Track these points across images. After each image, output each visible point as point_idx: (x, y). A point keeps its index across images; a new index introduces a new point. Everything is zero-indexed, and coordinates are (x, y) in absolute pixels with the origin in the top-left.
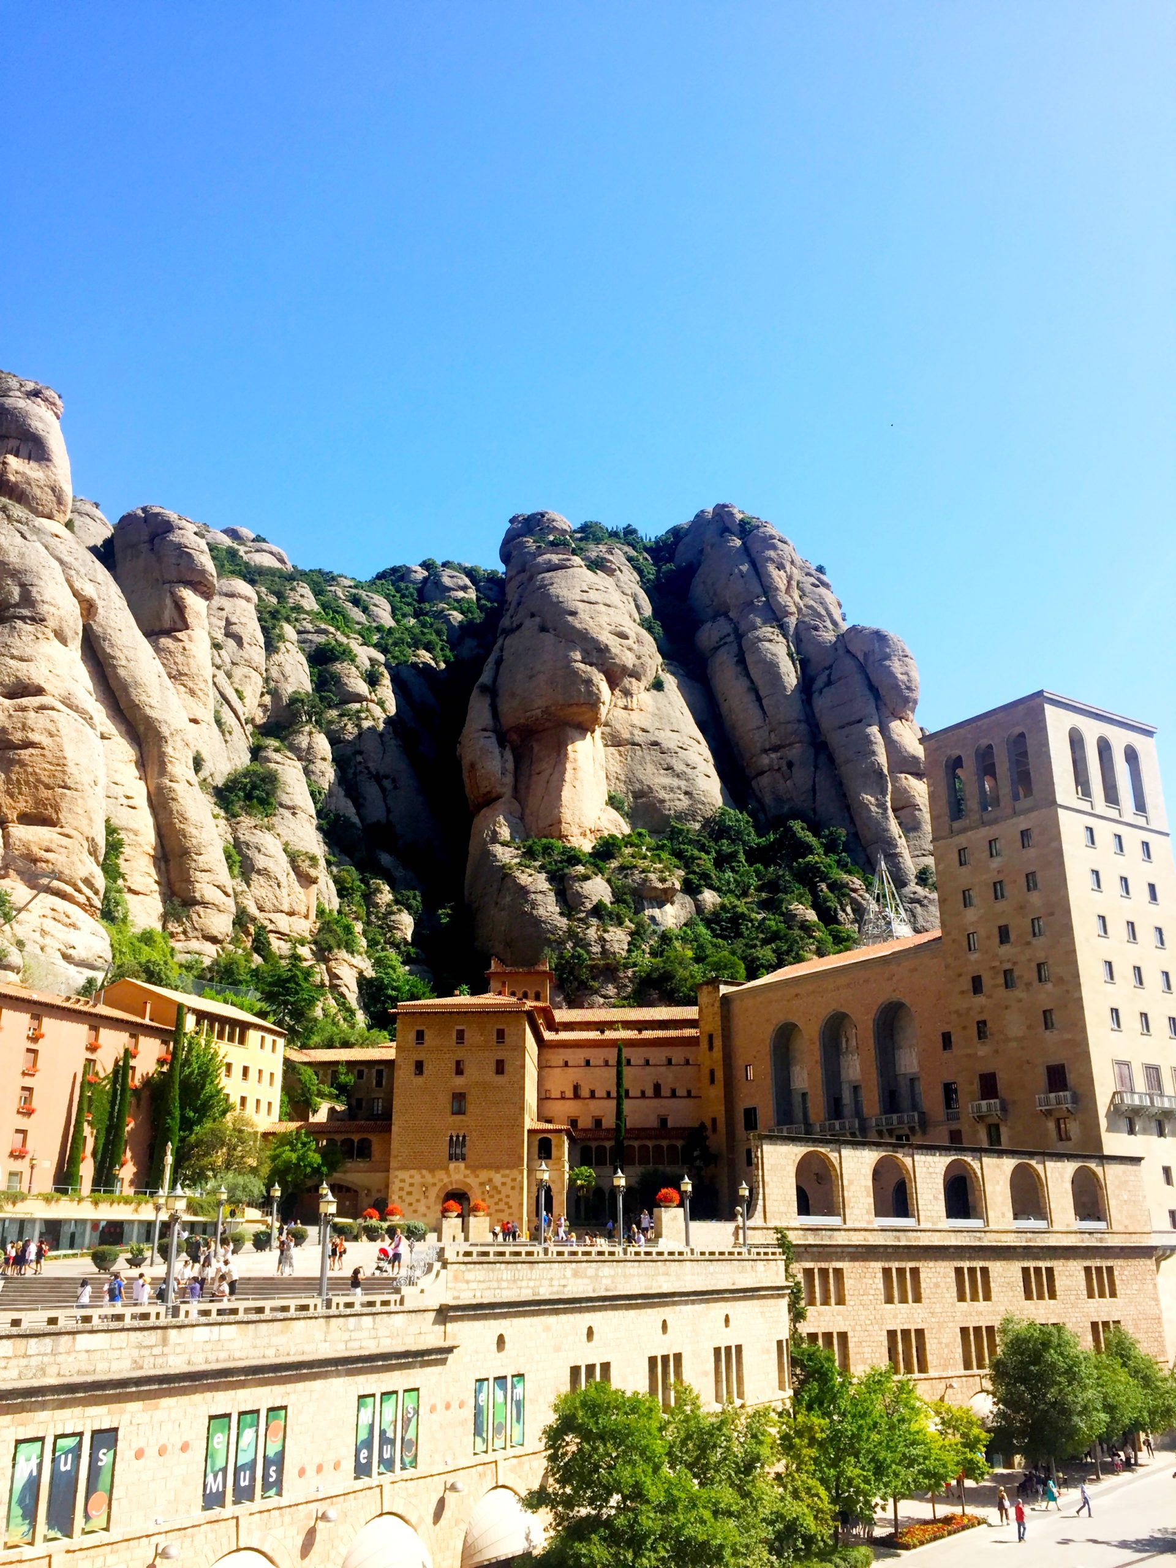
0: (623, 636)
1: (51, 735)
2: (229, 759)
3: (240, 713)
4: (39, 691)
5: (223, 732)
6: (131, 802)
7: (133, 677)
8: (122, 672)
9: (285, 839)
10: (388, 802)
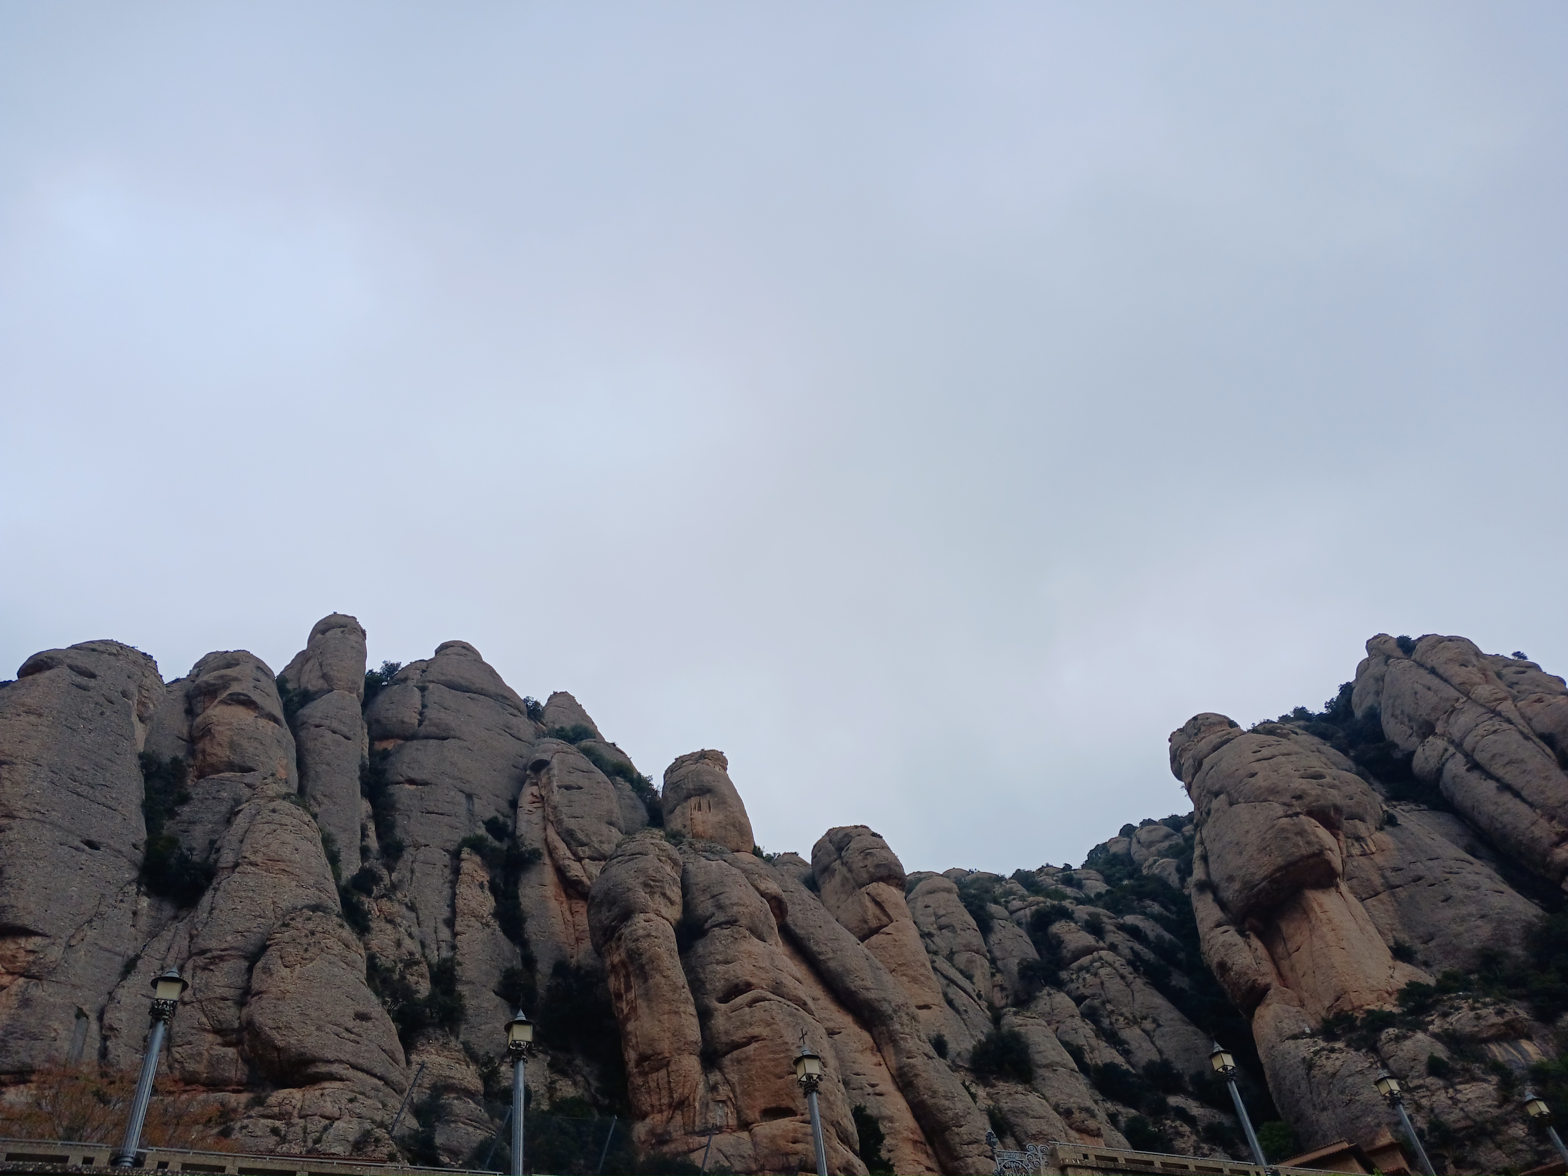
0: (1318, 776)
1: (768, 1024)
2: (972, 1036)
3: (970, 990)
4: (749, 986)
5: (957, 1011)
6: (878, 1089)
7: (843, 966)
8: (832, 964)
9: (1053, 1100)
10: (1157, 1043)
